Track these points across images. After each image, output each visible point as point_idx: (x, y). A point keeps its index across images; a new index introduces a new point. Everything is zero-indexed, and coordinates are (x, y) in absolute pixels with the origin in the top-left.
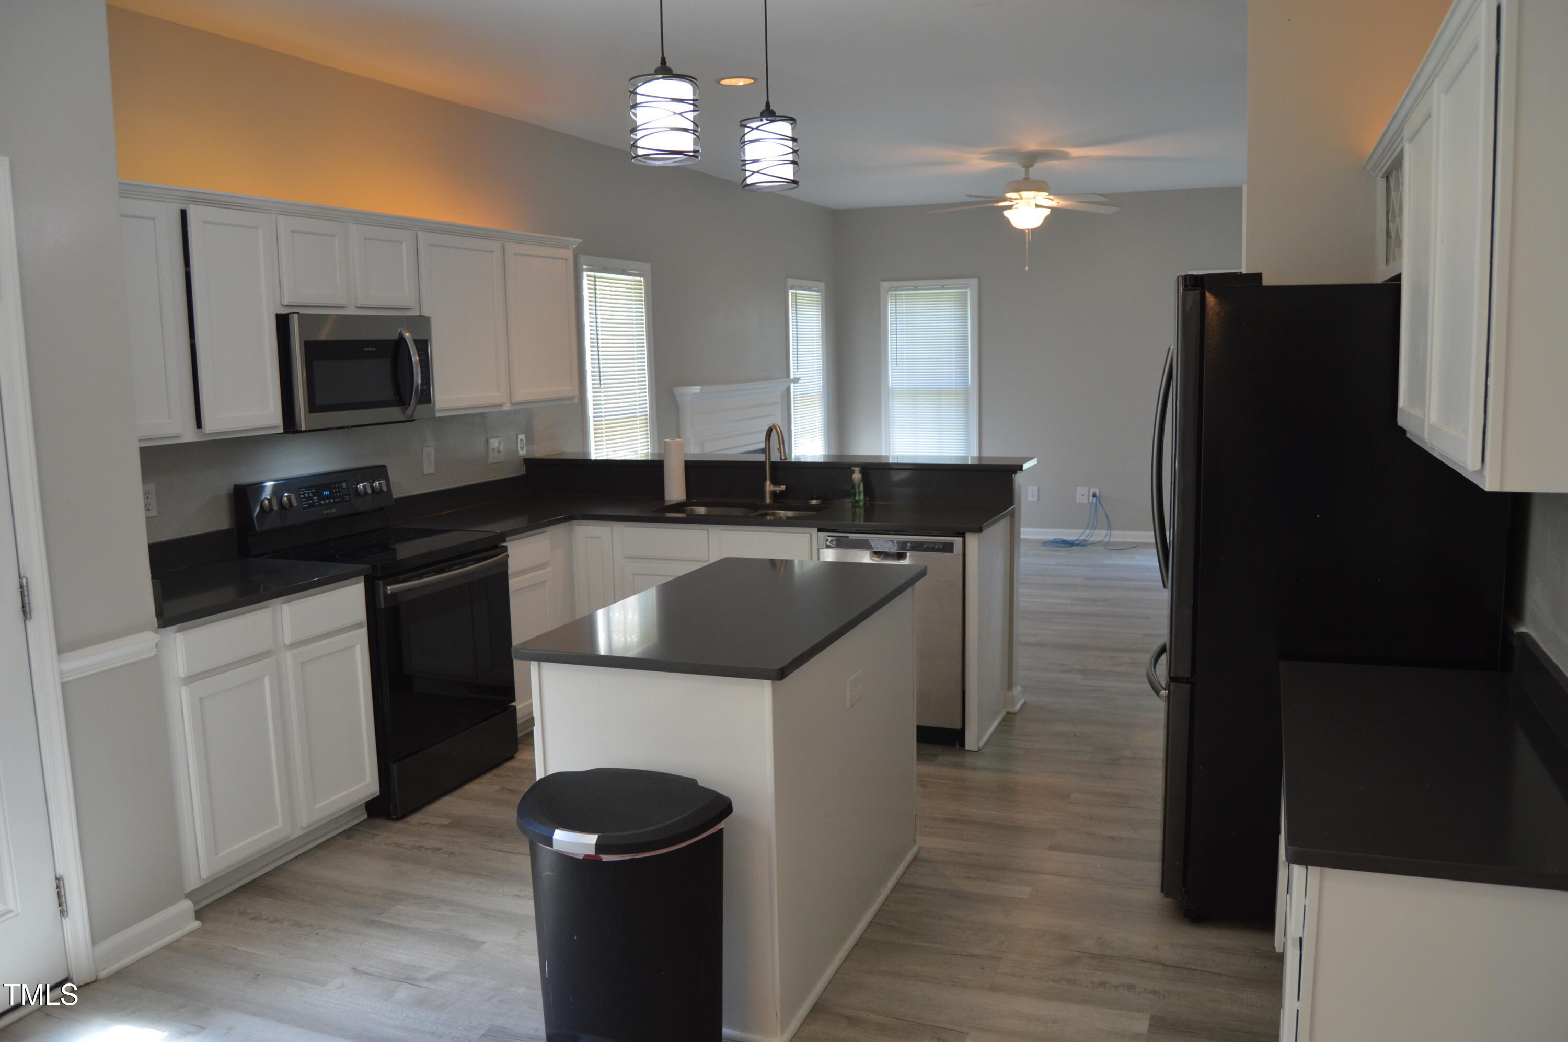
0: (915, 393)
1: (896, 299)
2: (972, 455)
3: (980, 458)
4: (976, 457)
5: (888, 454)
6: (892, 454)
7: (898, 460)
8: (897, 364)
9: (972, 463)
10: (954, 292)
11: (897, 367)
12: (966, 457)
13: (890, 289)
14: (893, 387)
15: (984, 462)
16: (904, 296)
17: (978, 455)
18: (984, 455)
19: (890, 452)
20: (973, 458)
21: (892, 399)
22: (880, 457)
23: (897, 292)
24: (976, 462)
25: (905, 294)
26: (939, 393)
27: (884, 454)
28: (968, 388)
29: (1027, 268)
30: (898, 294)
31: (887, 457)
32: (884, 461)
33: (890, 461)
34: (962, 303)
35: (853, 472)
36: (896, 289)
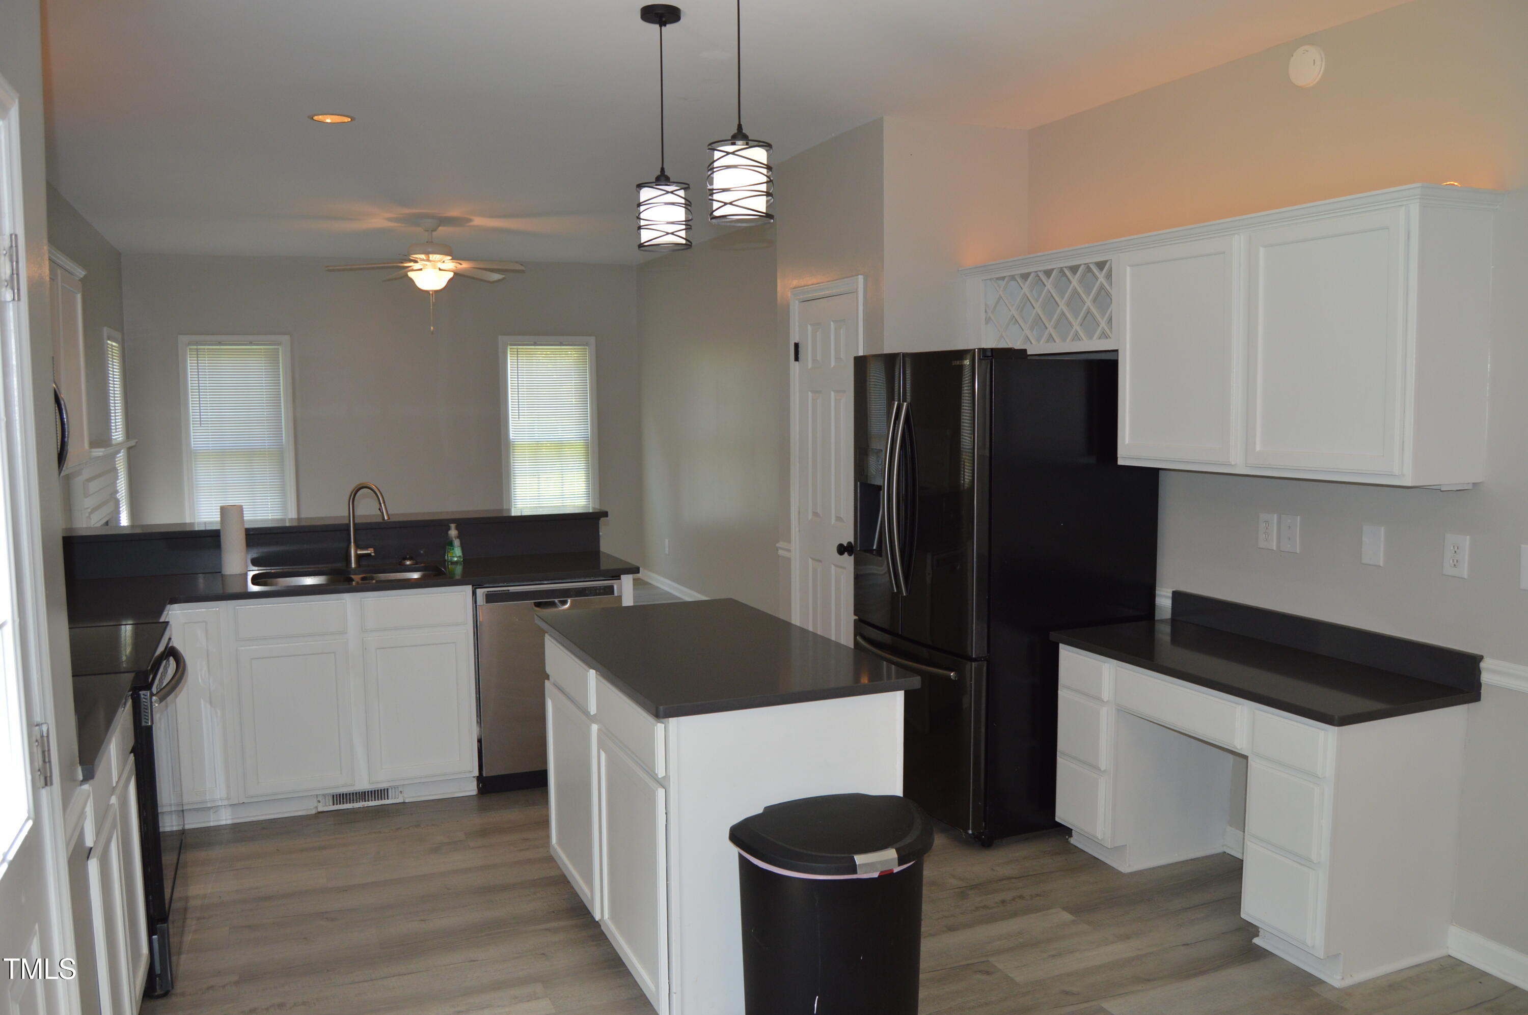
0: (222, 455)
1: (198, 355)
2: (290, 517)
3: (299, 519)
4: (295, 518)
5: (192, 521)
6: (197, 521)
7: (206, 527)
8: (201, 424)
9: (291, 525)
10: (264, 349)
11: (201, 427)
12: (283, 520)
13: (190, 344)
14: (195, 448)
15: (303, 524)
16: (206, 351)
17: (296, 517)
18: (303, 516)
19: (195, 520)
20: (292, 519)
21: (195, 461)
22: (185, 524)
23: (199, 347)
24: (295, 524)
25: (208, 349)
26: (249, 455)
27: (188, 521)
28: (282, 448)
29: (432, 328)
30: (200, 349)
31: (192, 524)
32: (188, 529)
33: (197, 529)
34: (273, 360)
35: (449, 529)
36: (197, 344)
